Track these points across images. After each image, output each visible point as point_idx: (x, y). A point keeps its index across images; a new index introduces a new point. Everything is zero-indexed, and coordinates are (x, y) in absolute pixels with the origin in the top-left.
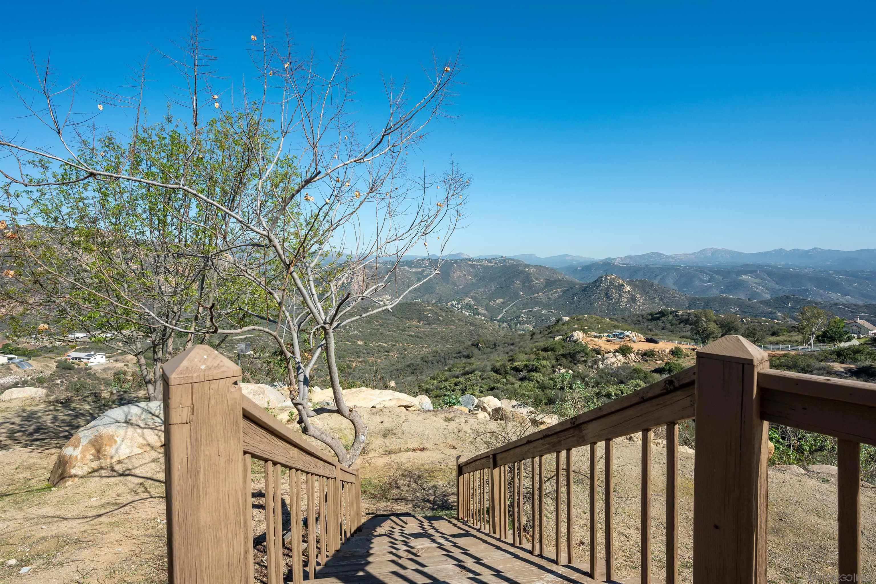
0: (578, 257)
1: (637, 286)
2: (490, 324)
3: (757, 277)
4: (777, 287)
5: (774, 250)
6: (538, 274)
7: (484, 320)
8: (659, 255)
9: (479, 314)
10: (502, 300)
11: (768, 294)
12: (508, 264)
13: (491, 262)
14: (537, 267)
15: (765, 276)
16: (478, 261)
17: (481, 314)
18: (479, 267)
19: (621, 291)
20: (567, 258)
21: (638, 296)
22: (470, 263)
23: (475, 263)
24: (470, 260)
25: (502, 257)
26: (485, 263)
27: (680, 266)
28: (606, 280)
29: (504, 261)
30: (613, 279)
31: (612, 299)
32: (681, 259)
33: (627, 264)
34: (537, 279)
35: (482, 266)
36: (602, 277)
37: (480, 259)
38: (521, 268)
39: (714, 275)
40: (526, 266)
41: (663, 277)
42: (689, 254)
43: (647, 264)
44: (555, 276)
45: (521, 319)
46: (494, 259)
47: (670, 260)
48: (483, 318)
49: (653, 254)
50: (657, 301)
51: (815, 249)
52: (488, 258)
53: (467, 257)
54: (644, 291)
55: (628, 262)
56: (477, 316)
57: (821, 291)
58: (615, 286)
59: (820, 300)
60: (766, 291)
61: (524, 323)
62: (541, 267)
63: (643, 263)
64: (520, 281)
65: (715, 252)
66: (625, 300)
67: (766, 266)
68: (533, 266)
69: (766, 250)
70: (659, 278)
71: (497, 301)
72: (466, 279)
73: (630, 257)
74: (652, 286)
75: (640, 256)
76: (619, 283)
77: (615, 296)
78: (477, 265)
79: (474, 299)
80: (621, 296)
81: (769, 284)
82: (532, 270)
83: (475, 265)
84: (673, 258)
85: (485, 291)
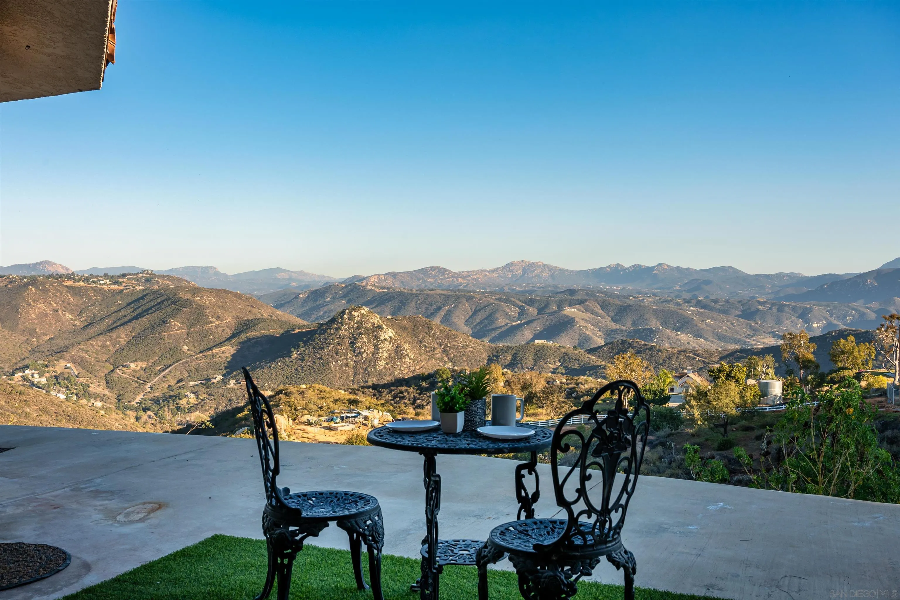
0: (301, 273)
1: (404, 329)
2: (114, 416)
3: (587, 310)
4: (614, 326)
5: (609, 267)
6: (220, 307)
7: (102, 408)
8: (442, 271)
9: (86, 394)
10: (143, 364)
11: (601, 337)
12: (156, 287)
13: (116, 283)
14: (219, 292)
15: (598, 309)
16: (86, 280)
17: (96, 396)
18: (91, 293)
19: (376, 337)
20: (279, 276)
21: (407, 346)
22: (69, 283)
23: (81, 284)
24: (69, 277)
25: (143, 272)
26: (105, 284)
27: (475, 292)
28: (351, 318)
29: (147, 280)
30: (363, 316)
31: (360, 353)
32: (477, 280)
33: (388, 288)
34: (218, 318)
35: (97, 290)
36: (343, 313)
37: (92, 276)
38: (183, 296)
39: (527, 307)
40: (195, 291)
41: (449, 310)
42: (489, 271)
43: (423, 286)
44: (255, 311)
45: (184, 401)
46: (124, 276)
47: (460, 280)
48: (99, 404)
49: (432, 269)
50: (439, 355)
51: (660, 264)
52: (111, 274)
53: (63, 271)
54: (417, 337)
55: (390, 284)
56: (84, 401)
57: (669, 331)
58: (367, 329)
59: (668, 346)
60: (599, 333)
61: (190, 411)
62: (227, 292)
63: (415, 285)
64: (182, 323)
65: (528, 267)
66: (385, 355)
67: (598, 292)
68: (210, 291)
69: (598, 267)
70: (442, 313)
71: (133, 366)
72: (59, 320)
73: (394, 275)
74: (429, 328)
75: (411, 274)
76: (373, 324)
77: (367, 350)
78: (86, 289)
79: (81, 363)
80: (377, 348)
81: (603, 321)
82: (208, 300)
83: (80, 288)
84: (464, 278)
85: (104, 346)
